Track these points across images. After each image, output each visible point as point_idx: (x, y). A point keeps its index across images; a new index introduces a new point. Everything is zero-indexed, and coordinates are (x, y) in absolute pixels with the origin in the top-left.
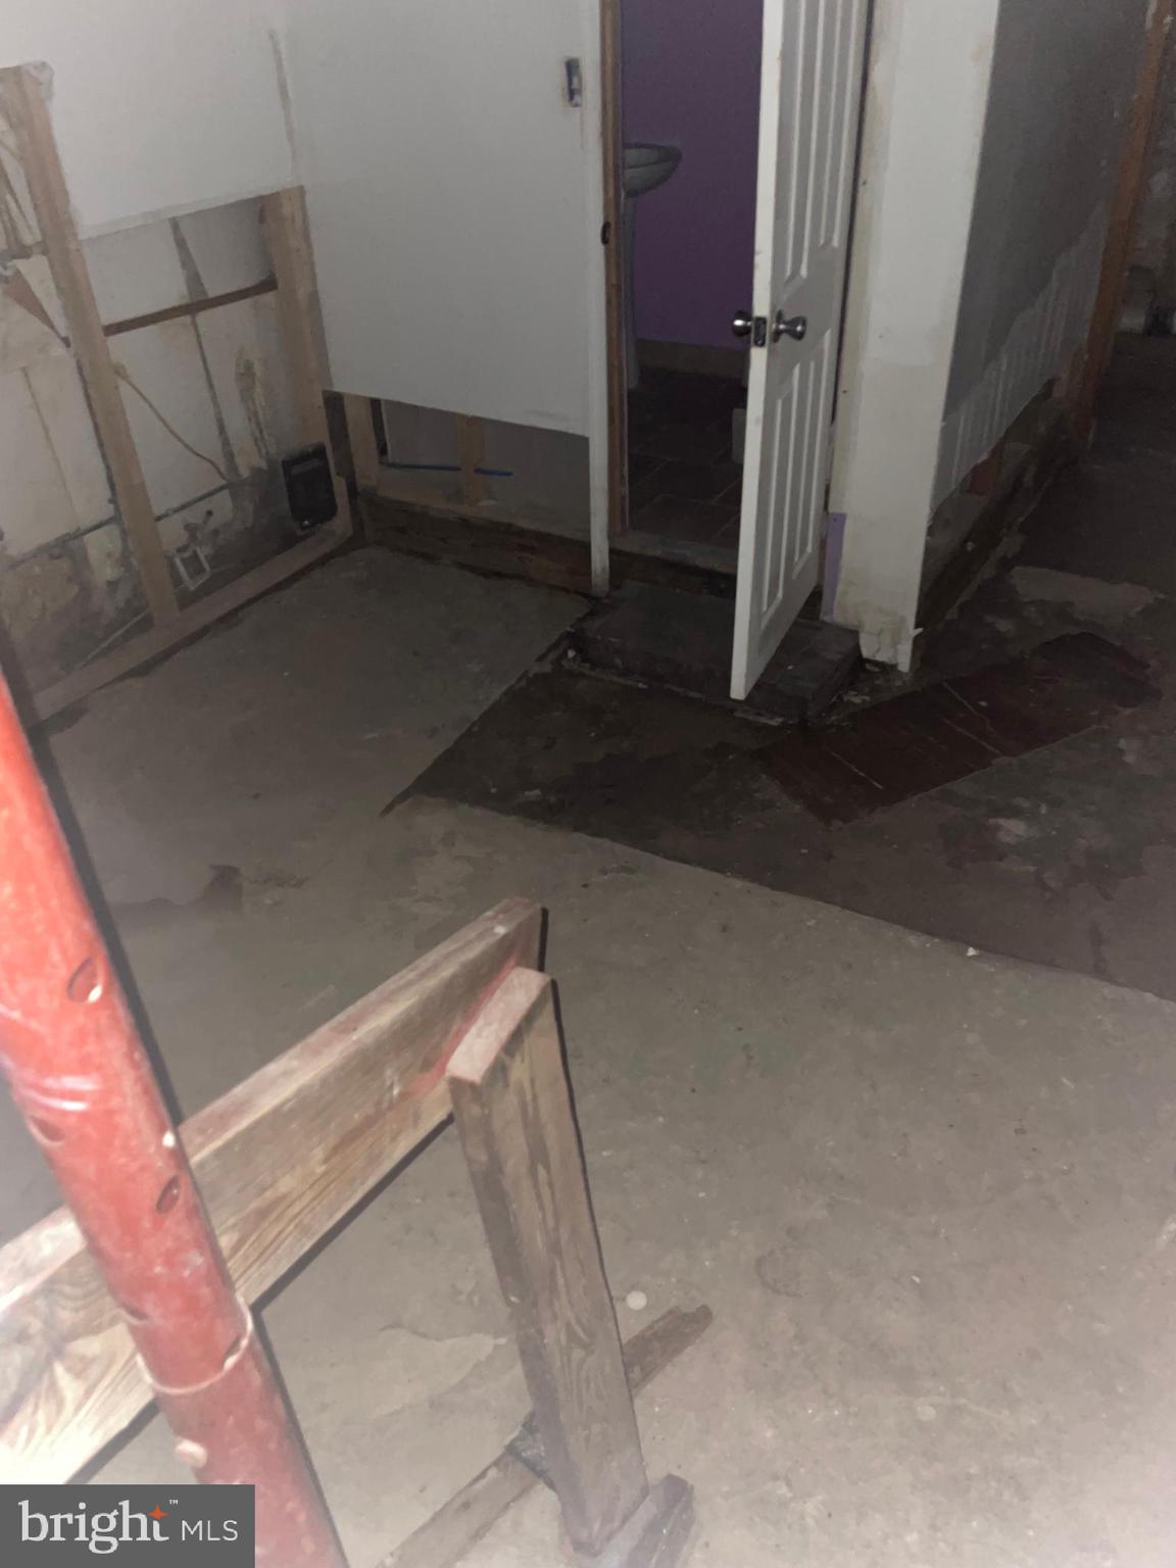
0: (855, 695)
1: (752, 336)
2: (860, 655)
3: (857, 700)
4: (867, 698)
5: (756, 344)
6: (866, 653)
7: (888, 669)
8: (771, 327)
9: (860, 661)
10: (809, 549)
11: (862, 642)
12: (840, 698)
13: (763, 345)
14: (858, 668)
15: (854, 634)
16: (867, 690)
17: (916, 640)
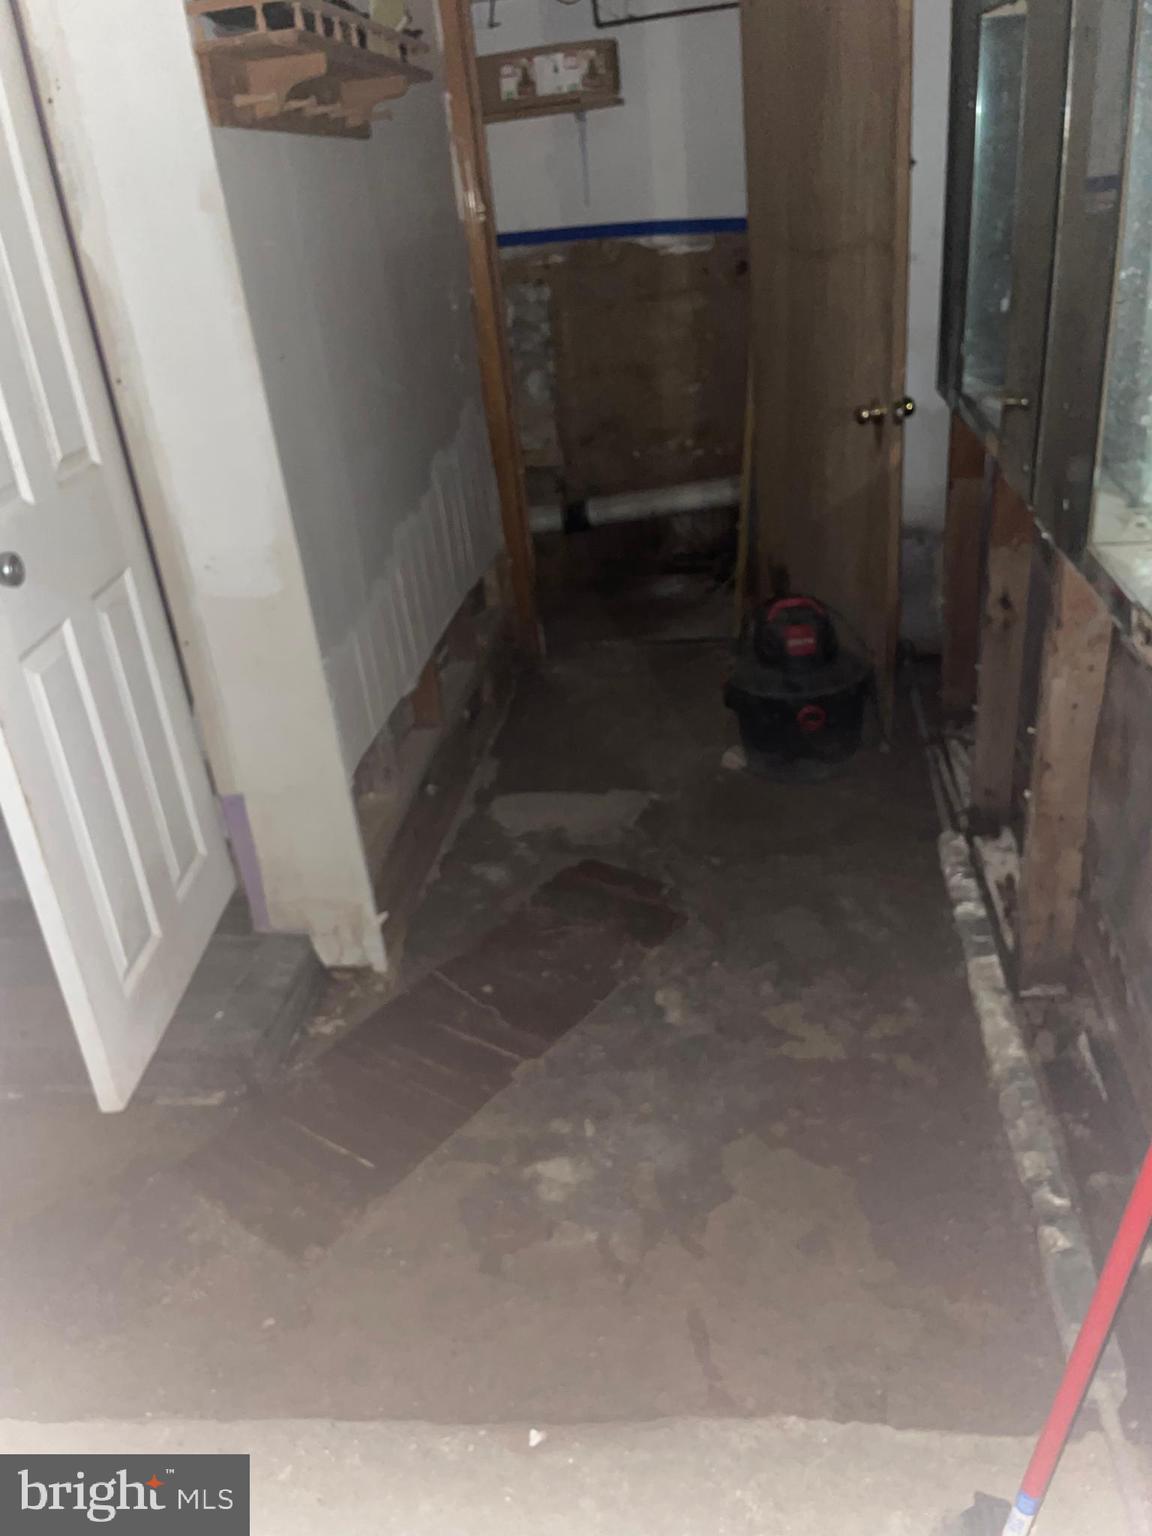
0: (326, 1022)
2: (319, 964)
3: (327, 1029)
4: (340, 1022)
6: (327, 959)
7: (362, 973)
9: (323, 972)
11: (318, 947)
12: (304, 1032)
14: (321, 983)
15: (304, 941)
16: (339, 1010)
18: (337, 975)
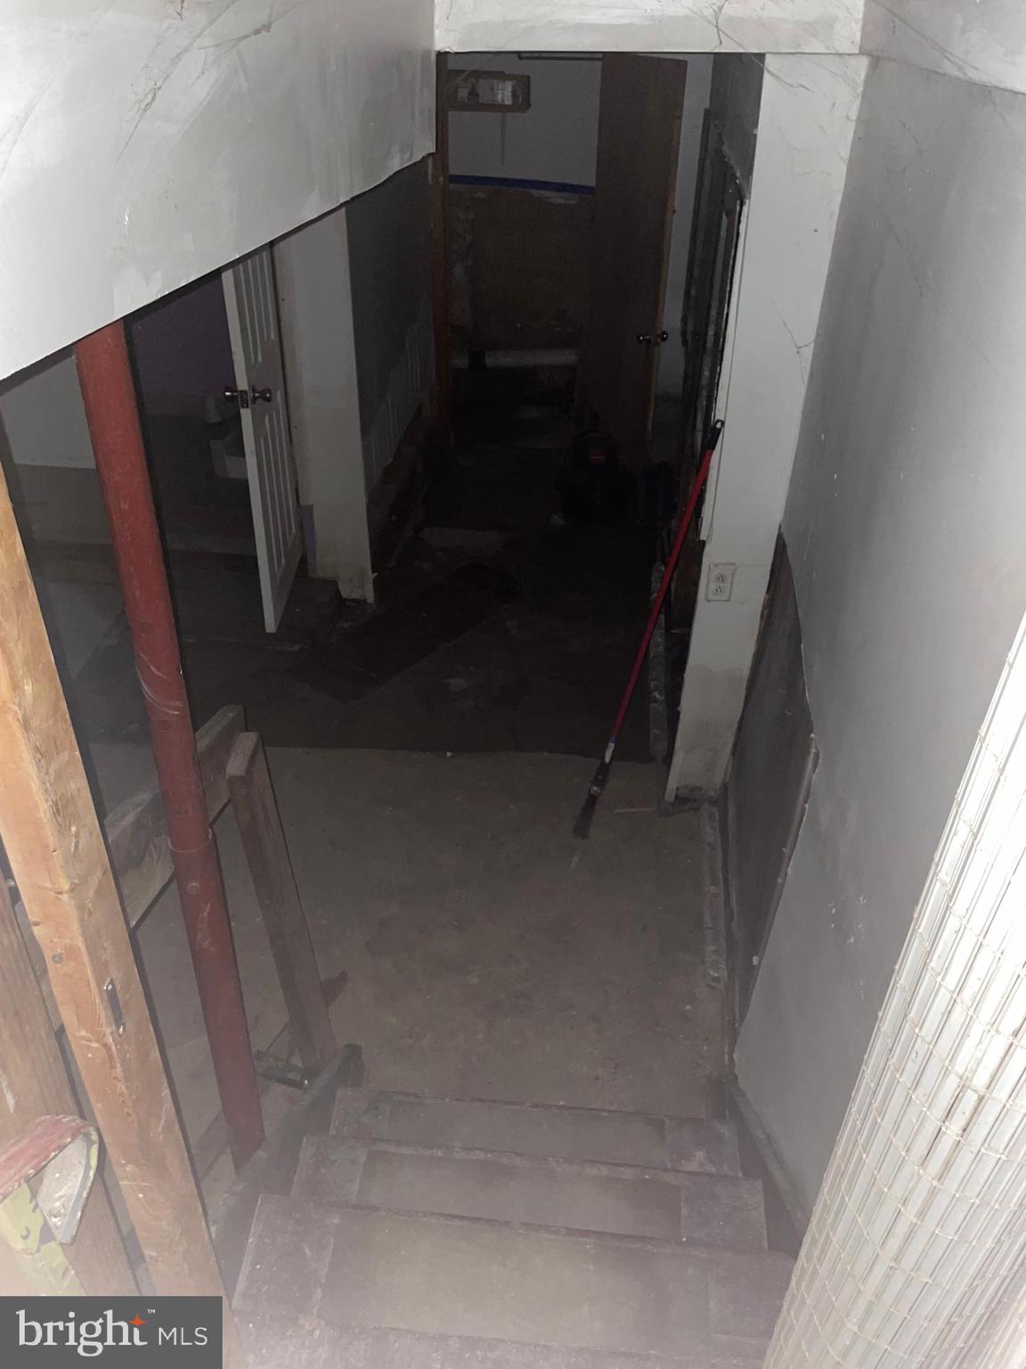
0: (344, 623)
1: (239, 400)
2: (341, 596)
3: (345, 626)
4: (352, 624)
5: (243, 406)
6: (344, 595)
7: (361, 603)
8: (250, 395)
9: (342, 601)
10: (294, 531)
11: (340, 587)
12: (334, 626)
13: (247, 407)
14: (342, 606)
15: (333, 583)
16: (350, 618)
17: (375, 581)
18: (347, 603)
